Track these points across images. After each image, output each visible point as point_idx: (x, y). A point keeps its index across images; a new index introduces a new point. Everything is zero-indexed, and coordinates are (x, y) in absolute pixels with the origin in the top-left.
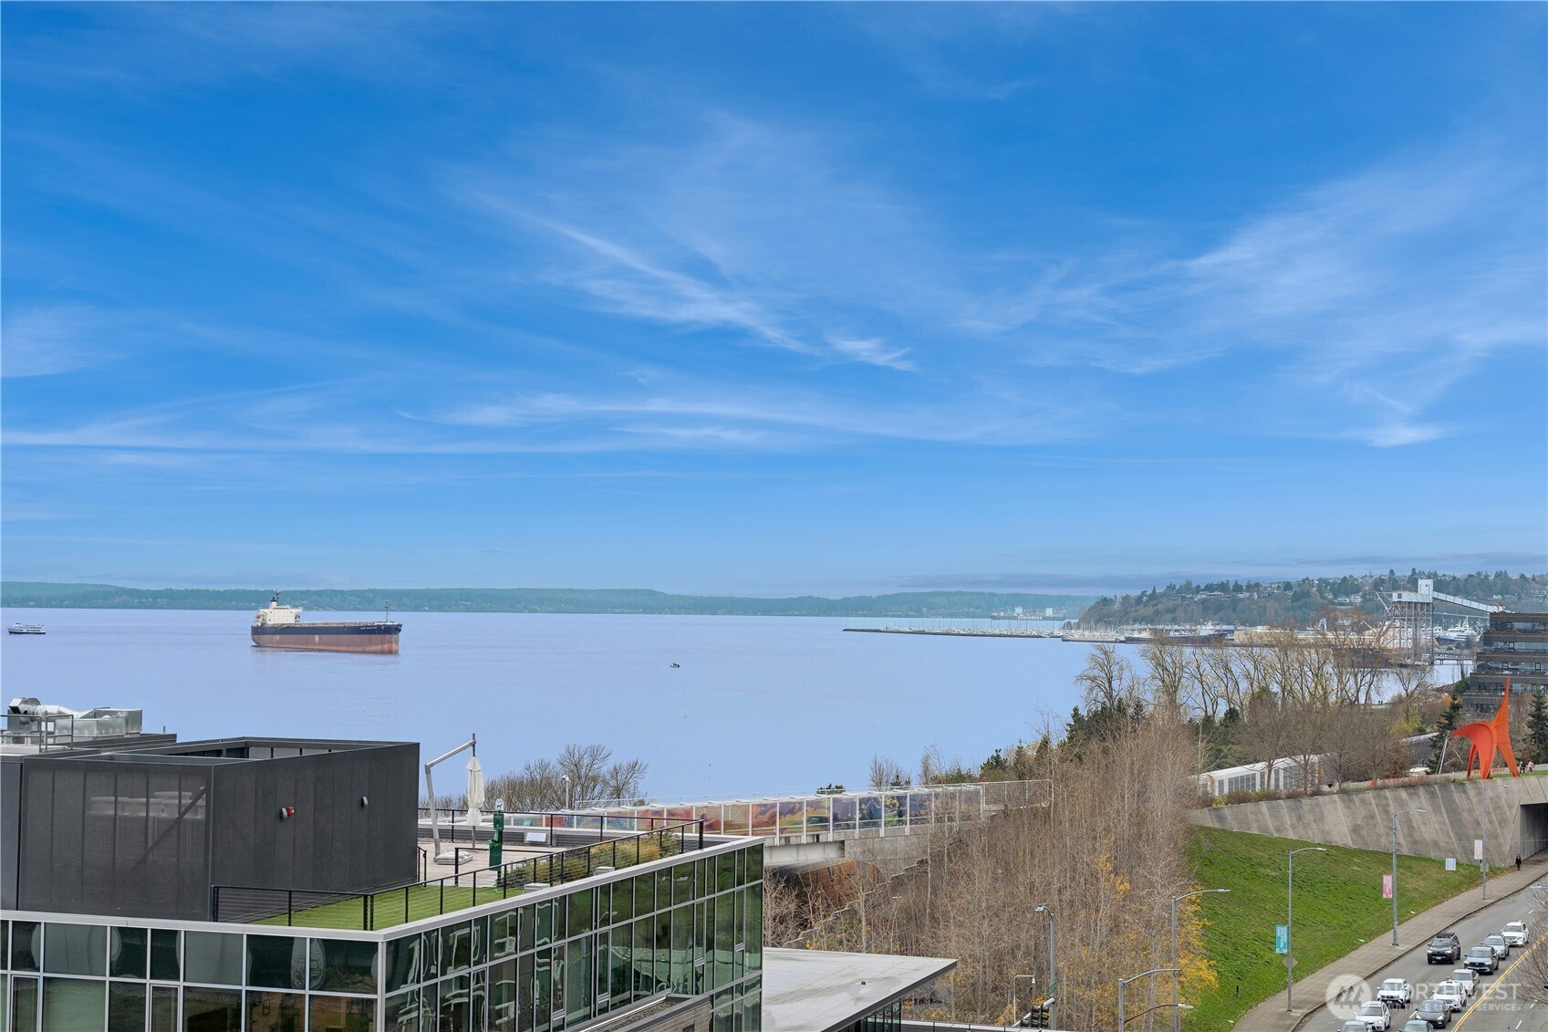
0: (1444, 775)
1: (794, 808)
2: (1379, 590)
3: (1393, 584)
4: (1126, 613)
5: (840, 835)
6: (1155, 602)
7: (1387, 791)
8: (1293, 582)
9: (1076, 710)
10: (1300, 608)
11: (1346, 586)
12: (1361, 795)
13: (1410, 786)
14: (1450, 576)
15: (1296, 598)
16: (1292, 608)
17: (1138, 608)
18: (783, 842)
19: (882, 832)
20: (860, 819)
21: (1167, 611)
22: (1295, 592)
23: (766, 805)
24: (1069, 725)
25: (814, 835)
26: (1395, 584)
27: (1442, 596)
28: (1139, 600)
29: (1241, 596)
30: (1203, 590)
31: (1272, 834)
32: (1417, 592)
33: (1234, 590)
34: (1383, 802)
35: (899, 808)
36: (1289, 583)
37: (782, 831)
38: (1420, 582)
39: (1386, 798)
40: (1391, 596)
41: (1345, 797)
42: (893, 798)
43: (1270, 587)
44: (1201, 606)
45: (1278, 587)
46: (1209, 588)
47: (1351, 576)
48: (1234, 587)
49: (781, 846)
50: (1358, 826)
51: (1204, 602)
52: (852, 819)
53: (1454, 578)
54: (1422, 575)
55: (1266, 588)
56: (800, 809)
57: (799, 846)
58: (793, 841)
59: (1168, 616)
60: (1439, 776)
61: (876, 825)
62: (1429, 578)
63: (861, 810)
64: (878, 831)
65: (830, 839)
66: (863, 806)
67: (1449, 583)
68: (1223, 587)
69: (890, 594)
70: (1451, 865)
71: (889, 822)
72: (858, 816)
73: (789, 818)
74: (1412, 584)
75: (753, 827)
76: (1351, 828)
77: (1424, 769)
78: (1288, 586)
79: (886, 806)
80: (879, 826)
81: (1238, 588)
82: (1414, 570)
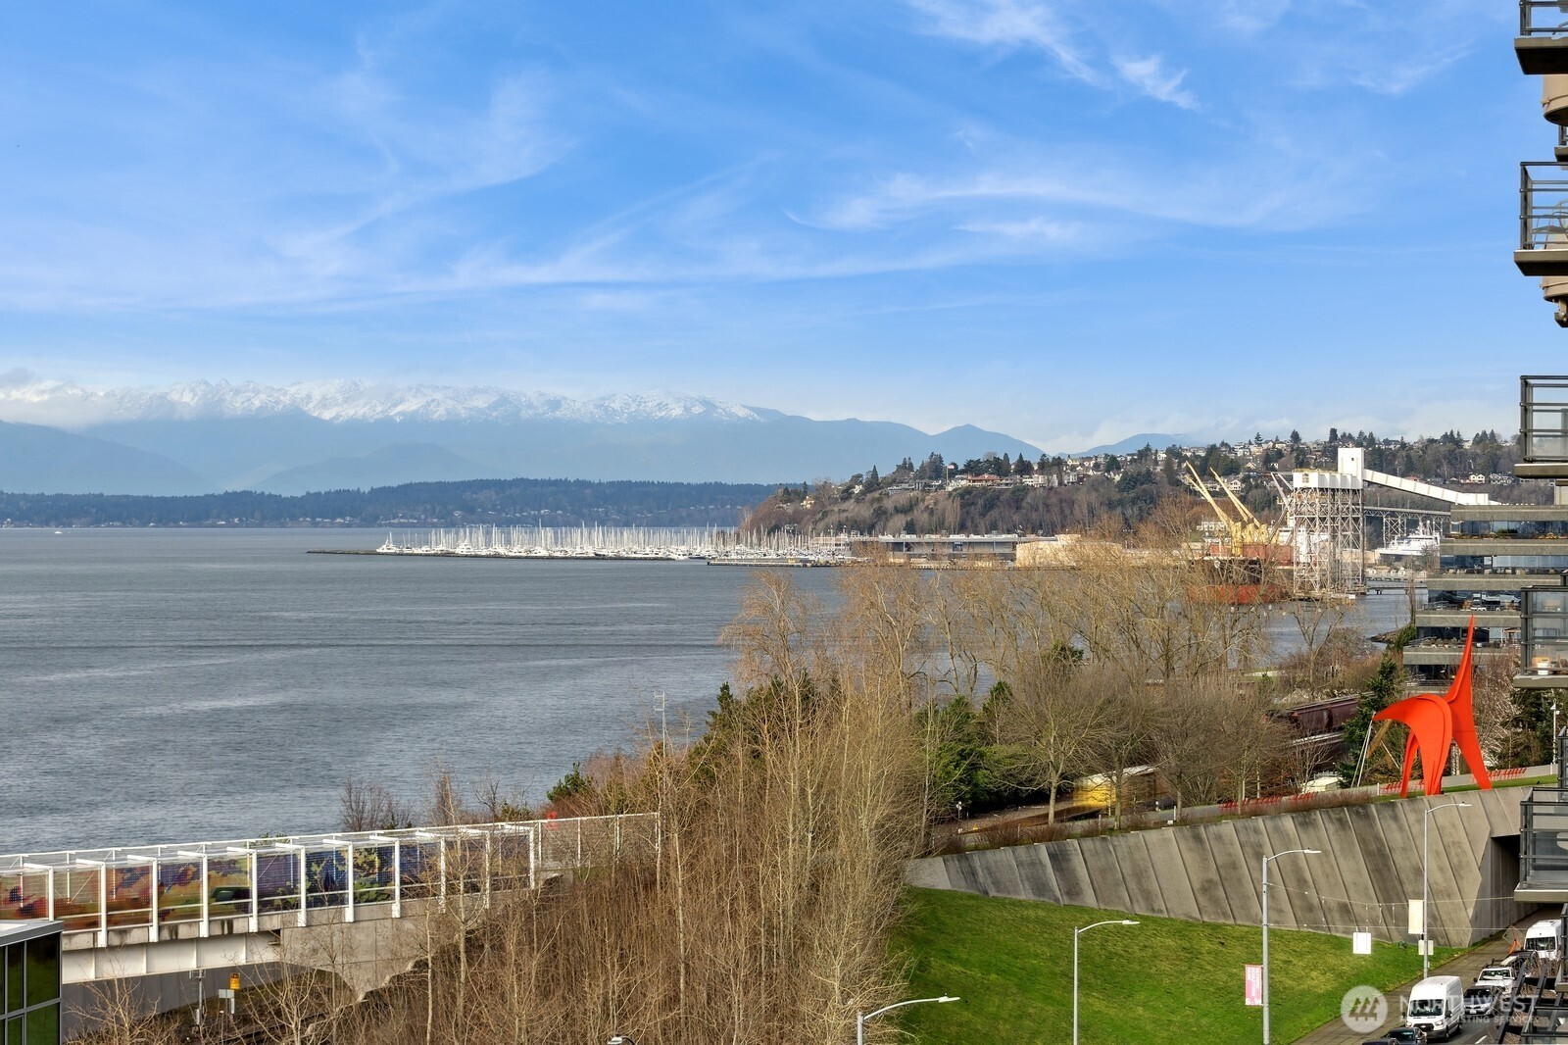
0: (1365, 788)
1: (185, 873)
2: (1273, 469)
3: (1297, 458)
4: (825, 514)
5: (273, 921)
6: (876, 495)
7: (1260, 820)
8: (1121, 454)
9: (726, 688)
10: (1134, 502)
11: (1216, 461)
12: (1213, 829)
13: (1306, 809)
14: (1396, 442)
15: (1129, 482)
16: (1121, 503)
17: (844, 506)
18: (166, 935)
19: (349, 914)
20: (309, 890)
21: (897, 510)
22: (1125, 473)
23: (130, 870)
24: (714, 714)
25: (223, 922)
26: (1302, 457)
27: (1380, 478)
28: (847, 494)
29: (1028, 481)
30: (963, 472)
31: (1057, 900)
32: (1337, 470)
33: (1017, 472)
34: (1253, 838)
35: (380, 868)
36: (1114, 458)
37: (162, 915)
38: (1342, 452)
39: (1256, 831)
40: (1290, 479)
41: (1186, 830)
42: (369, 851)
43: (1082, 465)
44: (958, 502)
45: (1097, 467)
46: (973, 468)
47: (1224, 444)
48: (1017, 465)
49: (161, 943)
50: (1210, 881)
51: (965, 493)
52: (293, 890)
53: (1404, 445)
54: (1347, 440)
55: (1073, 468)
56: (197, 875)
57: (197, 941)
58: (184, 932)
59: (900, 520)
60: (1356, 791)
61: (339, 900)
62: (1358, 444)
63: (309, 874)
64: (341, 913)
65: (253, 928)
66: (315, 868)
67: (1394, 455)
68: (999, 467)
69: (395, 485)
70: (1362, 944)
71: (362, 894)
72: (303, 886)
73: (174, 891)
74: (1328, 456)
75: (109, 909)
76: (1197, 886)
77: (1335, 780)
78: (1113, 463)
79: (356, 866)
80: (342, 901)
81: (1024, 468)
82: (1333, 432)
